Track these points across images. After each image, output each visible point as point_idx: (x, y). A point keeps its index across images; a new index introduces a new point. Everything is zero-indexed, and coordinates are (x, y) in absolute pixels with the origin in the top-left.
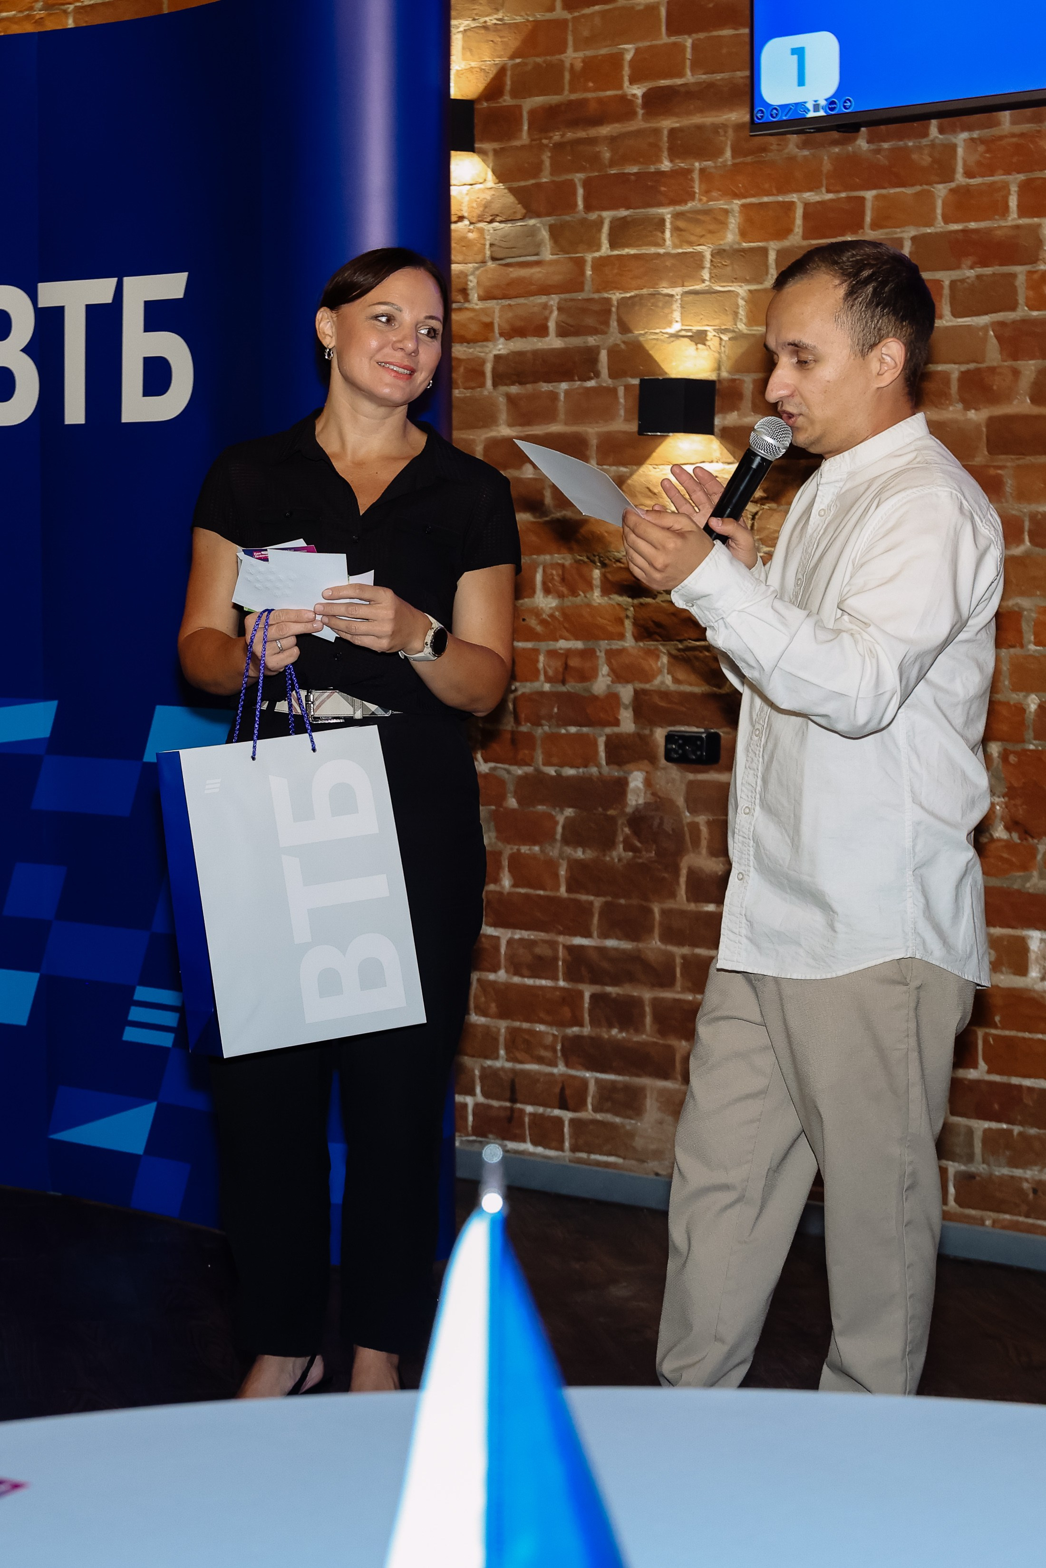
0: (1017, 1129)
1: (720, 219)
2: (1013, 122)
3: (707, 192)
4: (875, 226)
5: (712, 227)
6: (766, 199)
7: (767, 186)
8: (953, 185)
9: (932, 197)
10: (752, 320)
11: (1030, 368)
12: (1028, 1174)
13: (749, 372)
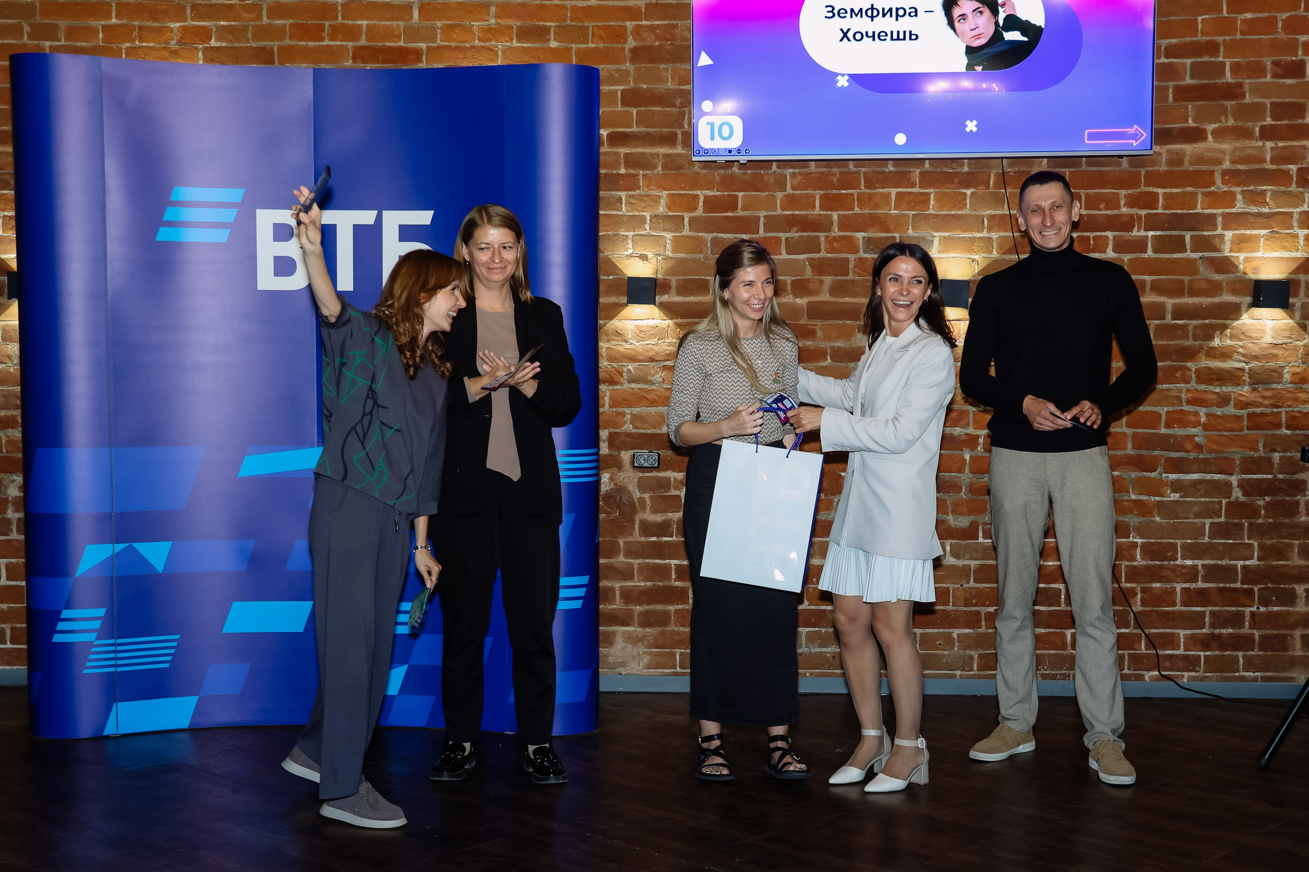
0: (824, 630)
1: (656, 200)
2: (816, 167)
3: (648, 186)
4: (743, 209)
5: (651, 203)
6: (682, 192)
7: (683, 186)
8: (786, 193)
9: (774, 198)
10: (675, 250)
11: (828, 280)
12: (829, 650)
13: (674, 275)
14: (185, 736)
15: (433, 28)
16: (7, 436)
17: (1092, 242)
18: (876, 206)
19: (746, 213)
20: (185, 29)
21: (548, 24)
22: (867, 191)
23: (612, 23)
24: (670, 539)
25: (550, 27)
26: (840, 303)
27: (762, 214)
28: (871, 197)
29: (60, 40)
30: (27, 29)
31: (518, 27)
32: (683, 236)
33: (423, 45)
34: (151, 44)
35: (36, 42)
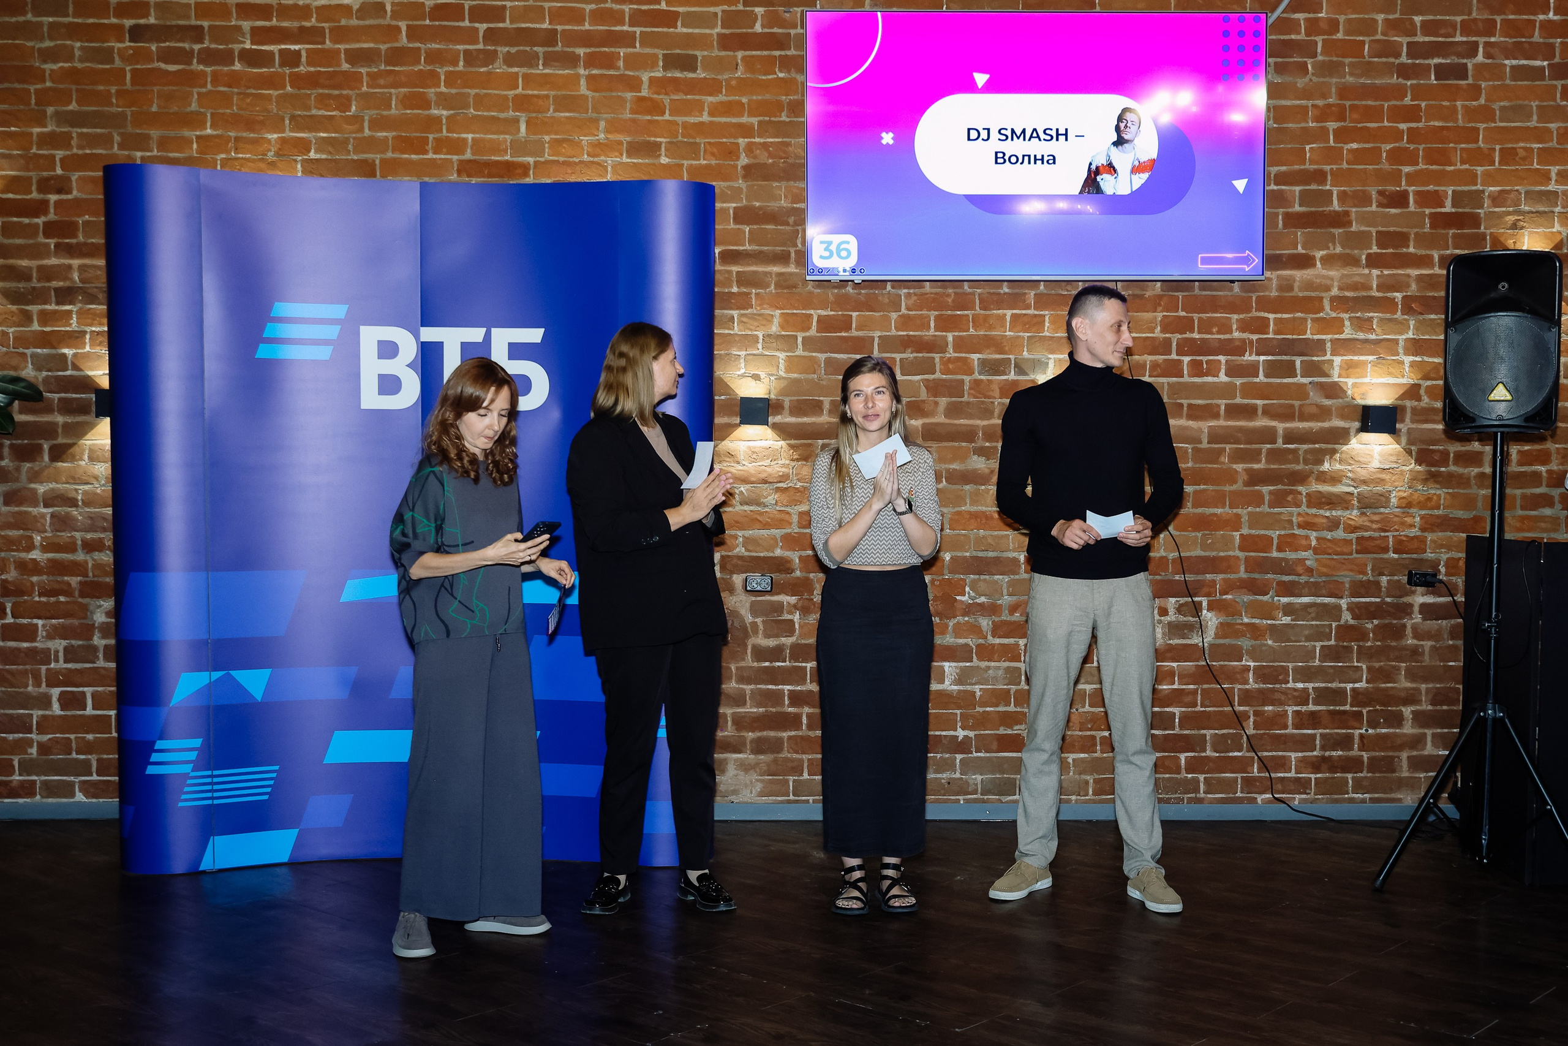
0: (939, 756)
1: (769, 319)
2: (931, 287)
3: (760, 305)
5: (764, 322)
6: (795, 311)
7: (797, 305)
8: (900, 313)
9: (889, 319)
10: (788, 370)
11: (943, 401)
12: (945, 776)
13: (788, 396)
14: (284, 870)
15: (541, 143)
16: (94, 560)
17: (1205, 366)
18: (991, 327)
19: (860, 334)
20: (283, 141)
21: (658, 139)
22: (982, 312)
23: (724, 140)
24: (783, 664)
25: (661, 143)
26: (956, 425)
27: (877, 334)
28: (986, 317)
29: (151, 151)
30: (117, 138)
31: (628, 143)
32: (797, 356)
33: (531, 160)
34: (248, 156)
35: (126, 153)
